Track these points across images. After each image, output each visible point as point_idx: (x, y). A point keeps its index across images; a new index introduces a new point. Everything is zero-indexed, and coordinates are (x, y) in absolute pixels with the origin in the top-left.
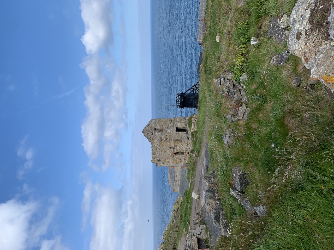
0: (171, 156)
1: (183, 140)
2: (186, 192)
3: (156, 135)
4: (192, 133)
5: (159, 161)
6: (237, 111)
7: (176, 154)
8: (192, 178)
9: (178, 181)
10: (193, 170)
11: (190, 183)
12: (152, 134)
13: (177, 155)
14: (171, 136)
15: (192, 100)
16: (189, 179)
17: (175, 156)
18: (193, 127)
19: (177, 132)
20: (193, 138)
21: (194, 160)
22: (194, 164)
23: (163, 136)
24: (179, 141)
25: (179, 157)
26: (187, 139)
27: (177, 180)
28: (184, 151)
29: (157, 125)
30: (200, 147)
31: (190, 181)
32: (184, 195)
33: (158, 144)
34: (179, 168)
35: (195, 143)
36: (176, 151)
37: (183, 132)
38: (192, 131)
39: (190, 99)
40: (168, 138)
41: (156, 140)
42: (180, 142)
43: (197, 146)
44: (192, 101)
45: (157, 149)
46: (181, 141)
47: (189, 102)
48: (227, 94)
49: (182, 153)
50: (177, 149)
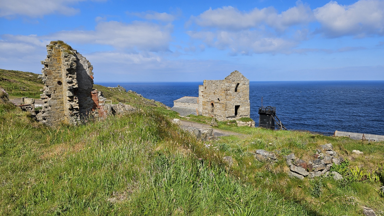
0: (210, 100)
1: (226, 112)
2: (177, 113)
3: (232, 85)
4: (235, 122)
5: (206, 87)
6: (300, 166)
7: (212, 104)
8: (190, 119)
9: (184, 106)
10: (198, 121)
11: (185, 118)
12: (234, 80)
13: (211, 106)
14: (231, 100)
15: (268, 123)
16: (189, 116)
17: (210, 103)
18: (241, 122)
19: (234, 107)
20: (230, 122)
21: (208, 122)
22: (204, 122)
23: (231, 92)
24: (226, 107)
25: (209, 107)
26: (227, 116)
27: (186, 106)
28: (214, 113)
29: (243, 86)
30: (222, 129)
31: (187, 118)
32: (174, 111)
33: (223, 87)
34: (197, 107)
35: (225, 123)
36: (215, 105)
37: (234, 112)
38: (237, 122)
39: (268, 121)
40: (228, 97)
41: (227, 84)
42: (224, 109)
43: (223, 126)
44: (266, 123)
45: (217, 85)
46: (226, 110)
47: (265, 120)
48: (318, 157)
49: (212, 111)
50: (217, 106)
